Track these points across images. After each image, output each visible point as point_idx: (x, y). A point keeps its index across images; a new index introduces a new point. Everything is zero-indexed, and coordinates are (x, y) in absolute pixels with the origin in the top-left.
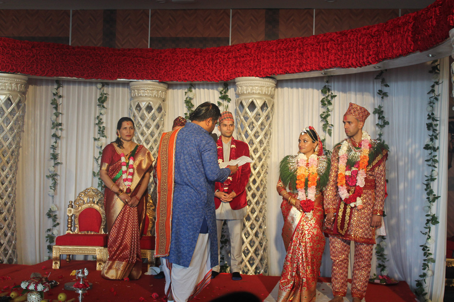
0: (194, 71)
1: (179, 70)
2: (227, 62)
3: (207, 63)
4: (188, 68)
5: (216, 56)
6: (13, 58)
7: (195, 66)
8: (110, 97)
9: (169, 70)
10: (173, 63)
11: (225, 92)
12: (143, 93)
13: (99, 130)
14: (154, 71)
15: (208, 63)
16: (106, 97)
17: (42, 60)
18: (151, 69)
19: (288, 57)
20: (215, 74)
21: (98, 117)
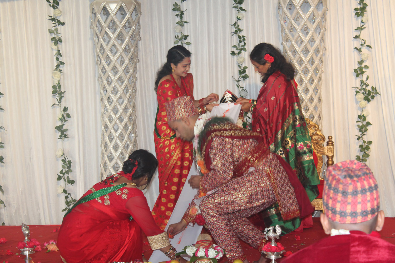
21: (235, 23)
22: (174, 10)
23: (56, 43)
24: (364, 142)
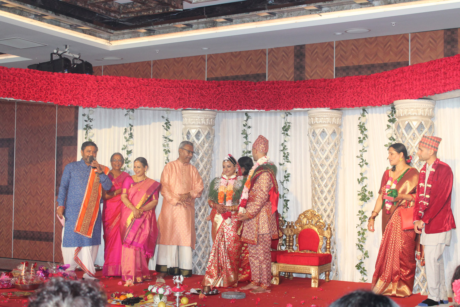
0: (360, 97)
1: (348, 97)
2: (387, 86)
3: (370, 88)
4: (355, 94)
5: (378, 81)
6: (202, 97)
7: (361, 93)
8: (292, 126)
9: (338, 98)
10: (342, 91)
11: (392, 116)
12: (318, 120)
13: (284, 156)
14: (326, 99)
15: (372, 88)
16: (289, 126)
17: (227, 96)
18: (324, 98)
19: (435, 78)
20: (378, 99)
21: (282, 144)
22: (242, 134)
23: (166, 153)
24: (362, 229)
